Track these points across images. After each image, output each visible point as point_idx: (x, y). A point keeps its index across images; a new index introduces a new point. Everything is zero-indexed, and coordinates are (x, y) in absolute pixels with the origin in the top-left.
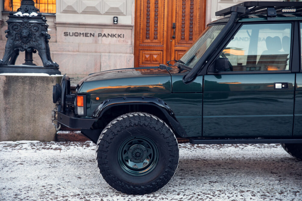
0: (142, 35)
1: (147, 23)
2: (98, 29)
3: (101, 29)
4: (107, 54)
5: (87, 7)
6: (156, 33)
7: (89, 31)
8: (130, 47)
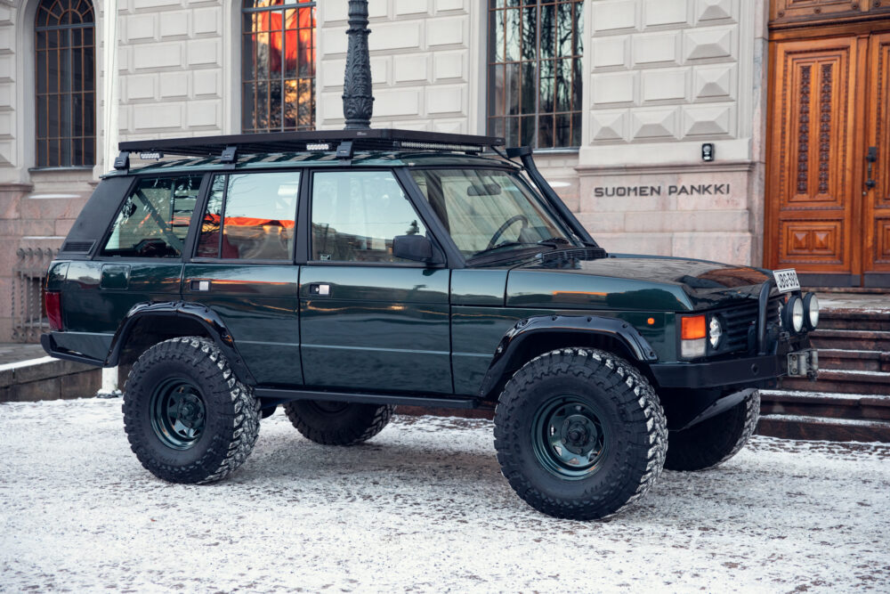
0: (786, 182)
1: (800, 151)
2: (668, 176)
3: (676, 176)
4: (686, 235)
5: (644, 127)
6: (823, 176)
7: (648, 181)
8: (742, 214)
